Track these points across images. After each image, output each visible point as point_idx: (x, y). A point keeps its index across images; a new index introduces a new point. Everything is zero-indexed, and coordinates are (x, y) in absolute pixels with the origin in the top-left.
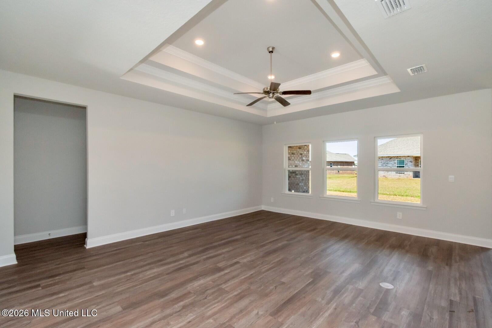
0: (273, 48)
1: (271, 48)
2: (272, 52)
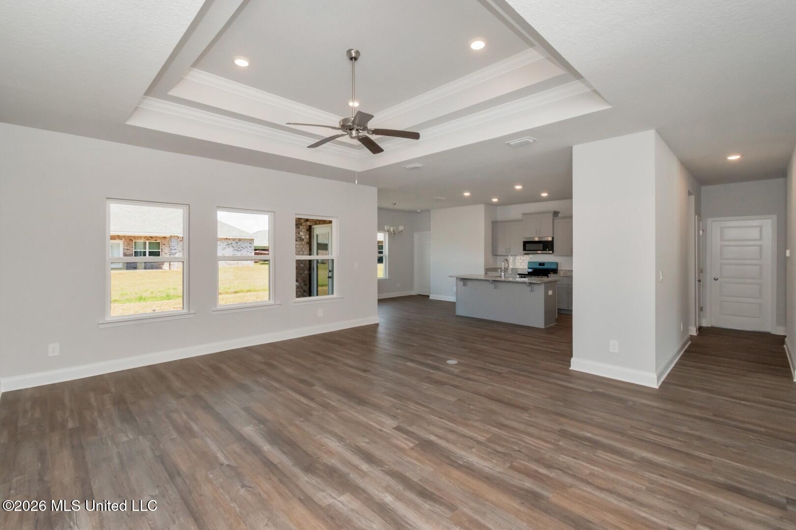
0: (357, 52)
1: (353, 51)
2: (356, 59)
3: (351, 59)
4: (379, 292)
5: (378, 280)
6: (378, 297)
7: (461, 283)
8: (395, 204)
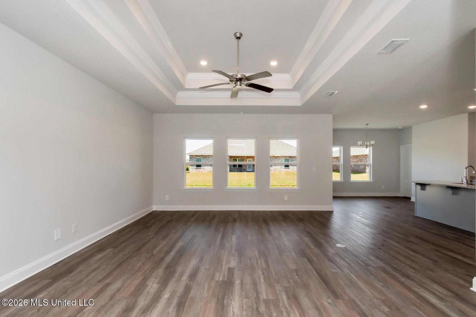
1: (238, 34)
2: (240, 38)
3: (237, 38)
4: (333, 192)
5: (333, 182)
6: (333, 195)
7: (419, 187)
8: (368, 124)
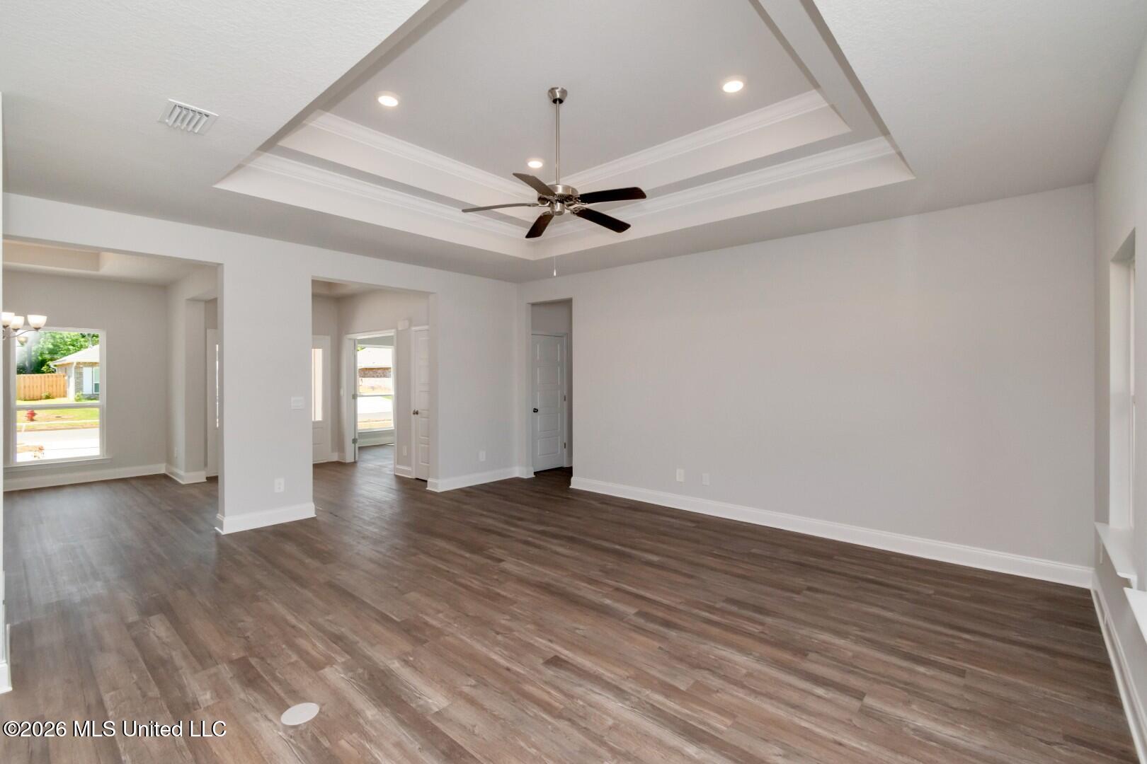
0: (564, 93)
1: (557, 91)
2: (561, 101)
3: (555, 101)
